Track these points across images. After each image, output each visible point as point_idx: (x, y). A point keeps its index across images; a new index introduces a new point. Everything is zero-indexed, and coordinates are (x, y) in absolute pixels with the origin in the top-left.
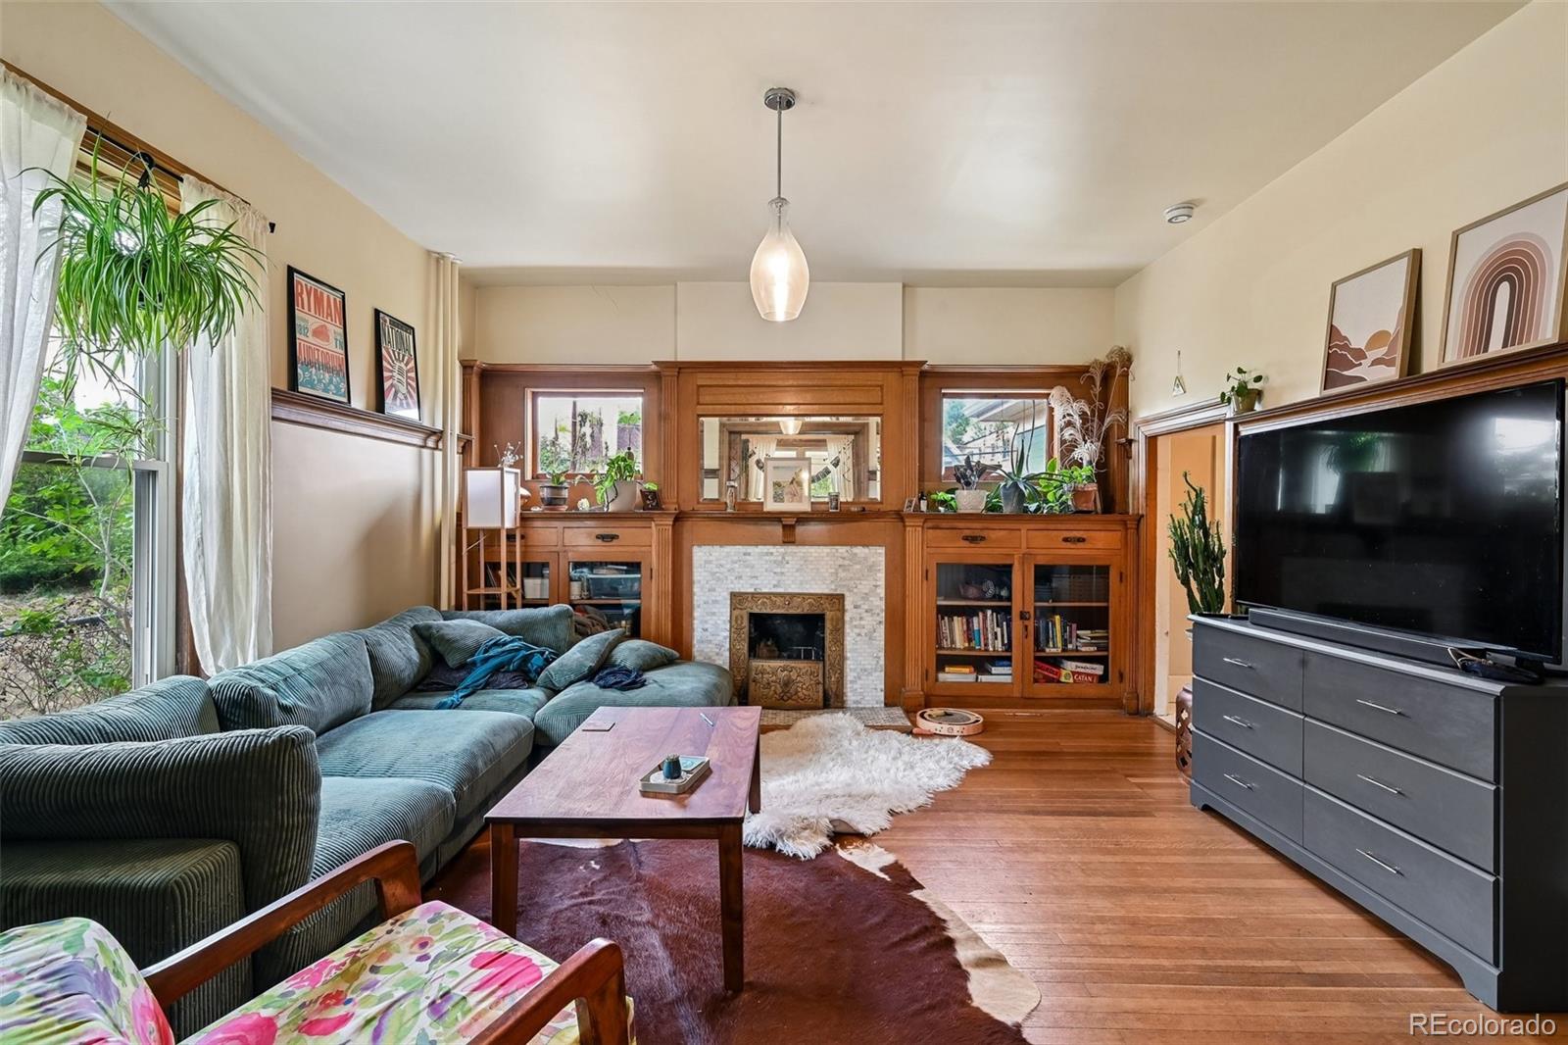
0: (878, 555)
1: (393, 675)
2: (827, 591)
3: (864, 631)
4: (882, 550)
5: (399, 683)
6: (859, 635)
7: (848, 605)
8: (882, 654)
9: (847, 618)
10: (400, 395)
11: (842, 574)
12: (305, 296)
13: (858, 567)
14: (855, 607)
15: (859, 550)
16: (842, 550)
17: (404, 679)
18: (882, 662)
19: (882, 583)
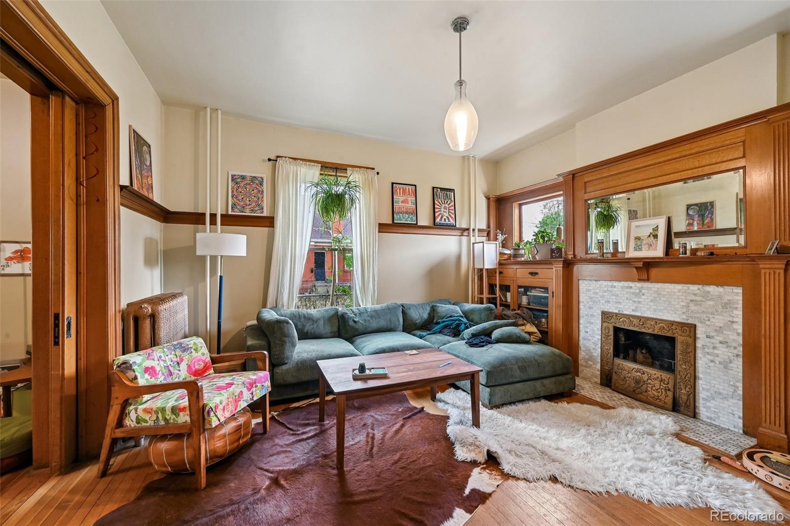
0: (735, 295)
1: (412, 321)
2: (678, 320)
3: (717, 360)
4: (739, 290)
5: (415, 324)
6: (712, 361)
7: (700, 333)
8: (740, 385)
9: (699, 344)
10: (444, 217)
11: (693, 307)
12: (398, 191)
13: (711, 303)
14: (708, 337)
15: (712, 289)
16: (694, 288)
17: (417, 323)
18: (740, 392)
19: (740, 320)
